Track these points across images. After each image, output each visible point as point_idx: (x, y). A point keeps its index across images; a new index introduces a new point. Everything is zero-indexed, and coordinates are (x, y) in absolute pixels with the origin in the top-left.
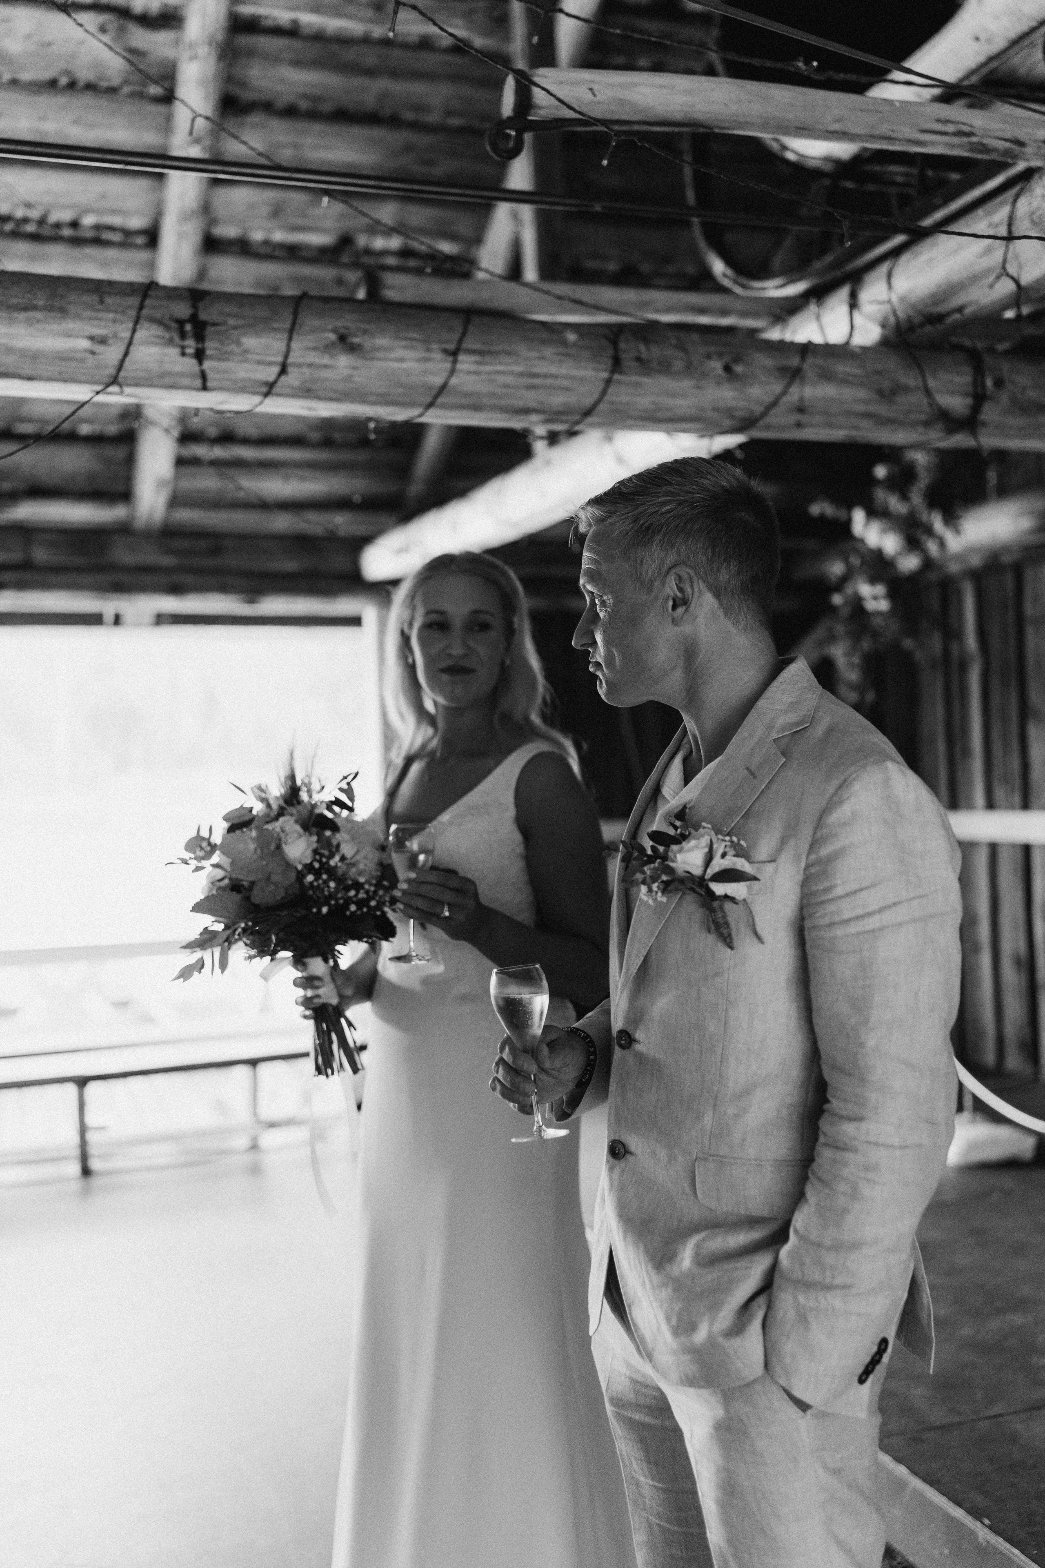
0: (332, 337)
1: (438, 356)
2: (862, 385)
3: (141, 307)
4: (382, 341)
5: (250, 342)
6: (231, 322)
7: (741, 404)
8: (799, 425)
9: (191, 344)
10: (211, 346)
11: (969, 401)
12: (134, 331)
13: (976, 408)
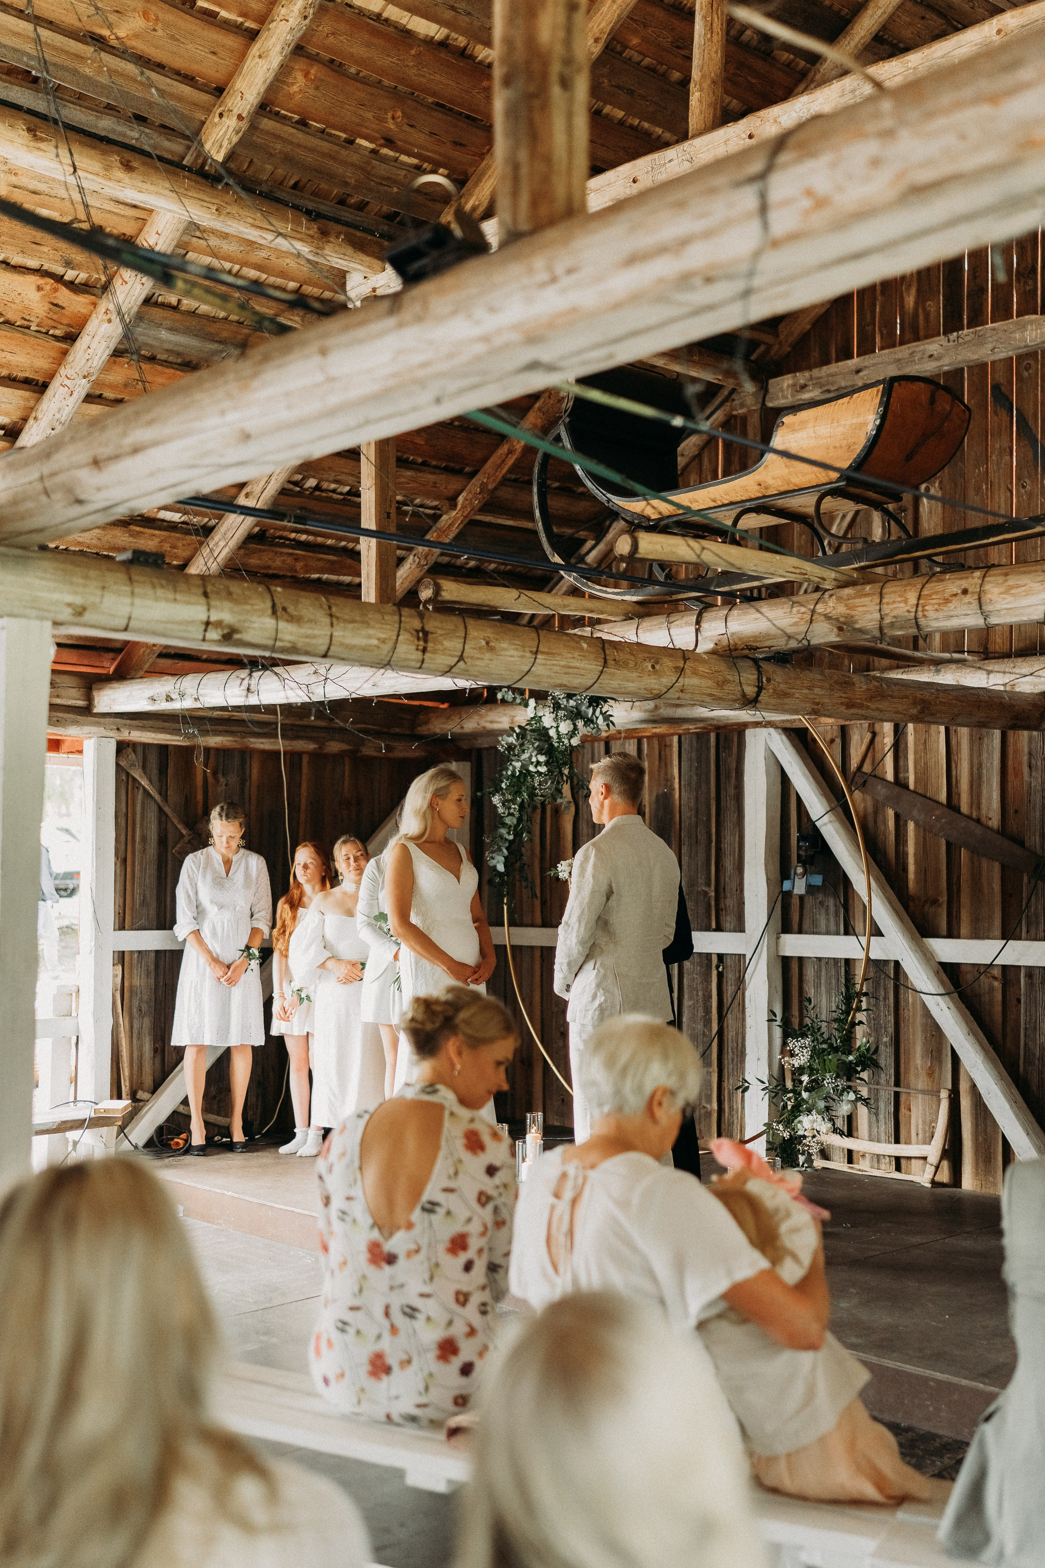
0: (483, 643)
1: (528, 655)
2: (710, 678)
3: (400, 622)
4: (504, 645)
5: (447, 644)
6: (440, 632)
7: (657, 687)
8: (679, 698)
9: (421, 643)
10: (430, 645)
11: (756, 689)
12: (398, 635)
13: (758, 694)
